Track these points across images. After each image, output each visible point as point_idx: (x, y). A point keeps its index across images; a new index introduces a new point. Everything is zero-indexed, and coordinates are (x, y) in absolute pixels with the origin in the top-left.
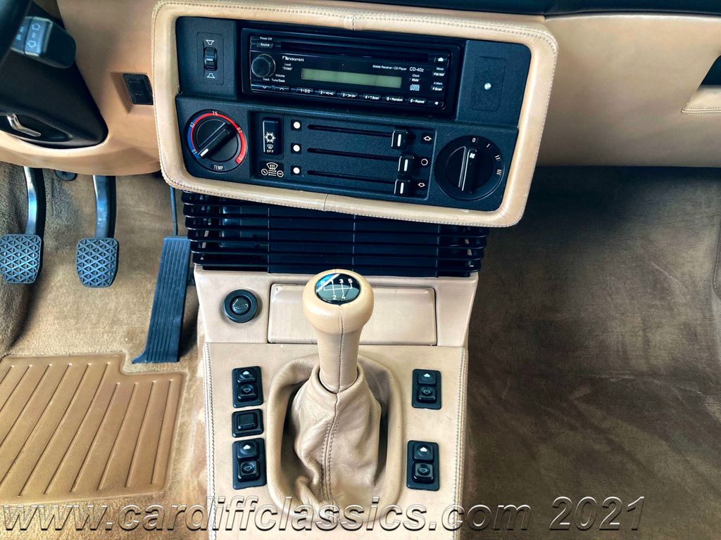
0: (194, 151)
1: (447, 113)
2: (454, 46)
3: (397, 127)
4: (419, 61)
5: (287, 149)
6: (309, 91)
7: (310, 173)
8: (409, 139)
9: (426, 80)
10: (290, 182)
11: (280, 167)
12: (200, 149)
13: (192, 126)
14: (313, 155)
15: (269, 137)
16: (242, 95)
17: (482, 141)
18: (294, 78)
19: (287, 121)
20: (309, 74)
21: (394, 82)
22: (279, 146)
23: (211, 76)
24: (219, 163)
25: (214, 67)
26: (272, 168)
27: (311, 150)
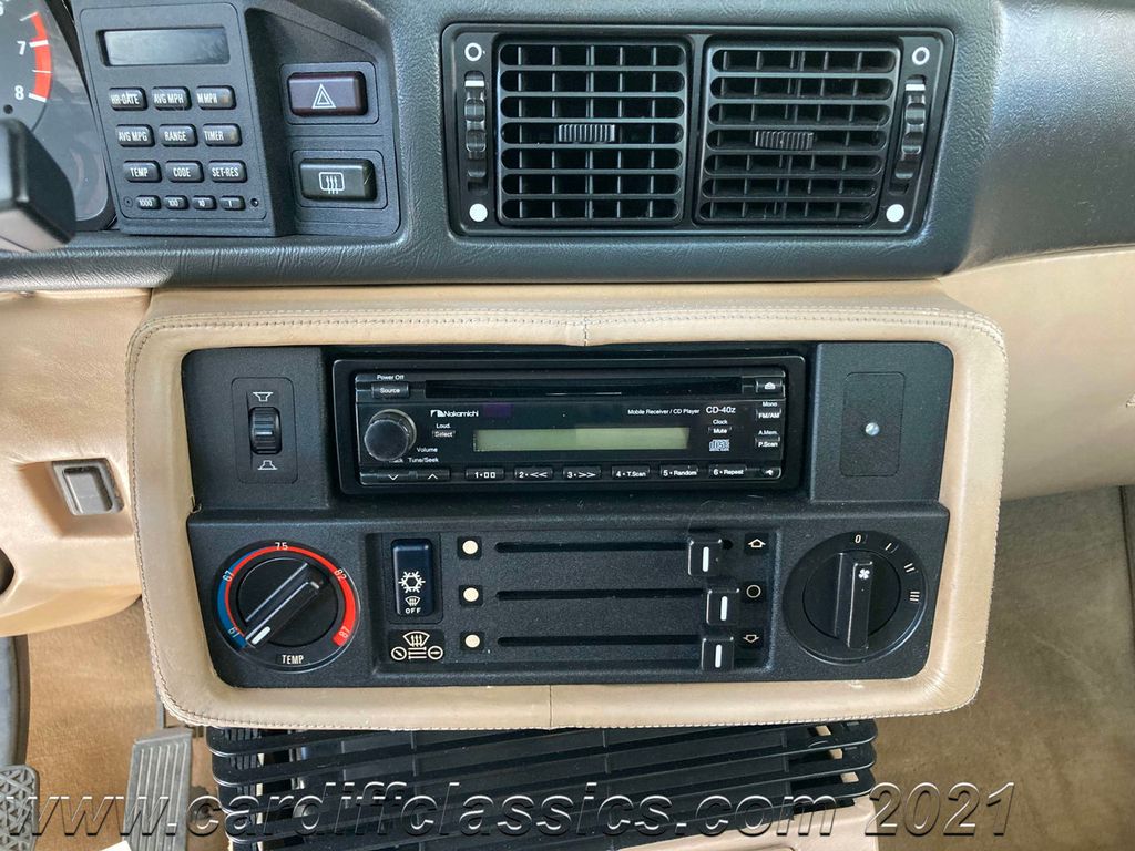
0: (234, 631)
1: (793, 487)
3: (696, 530)
5: (449, 593)
6: (493, 475)
7: (504, 642)
9: (743, 429)
10: (458, 670)
11: (436, 639)
12: (247, 627)
13: (228, 577)
14: (511, 604)
15: (411, 582)
17: (875, 539)
19: (448, 542)
20: (493, 440)
21: (672, 438)
22: (432, 599)
23: (267, 465)
24: (293, 648)
25: (275, 446)
27: (503, 595)
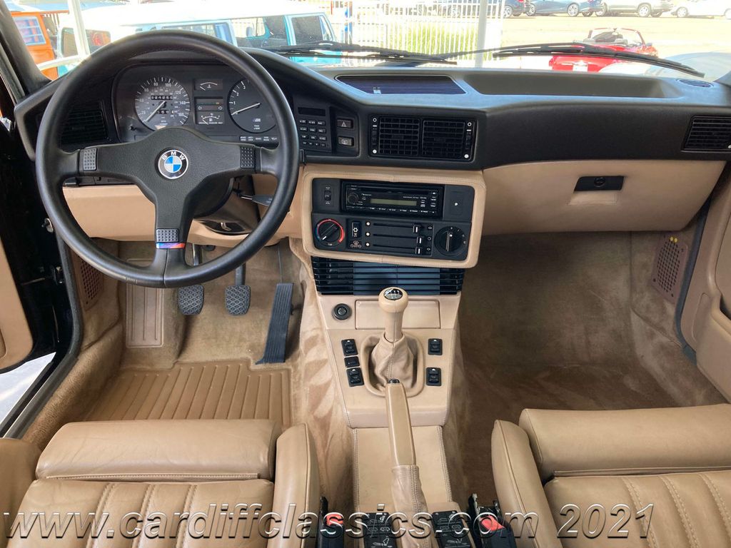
0: (318, 237)
1: (438, 216)
2: (440, 188)
3: (415, 223)
4: (425, 193)
5: (363, 235)
6: (374, 208)
7: (374, 245)
8: (421, 228)
9: (428, 202)
10: (364, 250)
11: (360, 243)
12: (322, 237)
13: (318, 225)
14: (376, 237)
15: (355, 230)
16: (343, 211)
17: (455, 229)
18: (367, 203)
19: (363, 222)
20: (375, 201)
21: (413, 203)
22: (359, 234)
23: (328, 203)
24: (330, 242)
25: (329, 199)
26: (356, 244)
27: (374, 235)
